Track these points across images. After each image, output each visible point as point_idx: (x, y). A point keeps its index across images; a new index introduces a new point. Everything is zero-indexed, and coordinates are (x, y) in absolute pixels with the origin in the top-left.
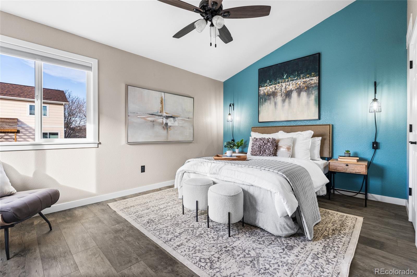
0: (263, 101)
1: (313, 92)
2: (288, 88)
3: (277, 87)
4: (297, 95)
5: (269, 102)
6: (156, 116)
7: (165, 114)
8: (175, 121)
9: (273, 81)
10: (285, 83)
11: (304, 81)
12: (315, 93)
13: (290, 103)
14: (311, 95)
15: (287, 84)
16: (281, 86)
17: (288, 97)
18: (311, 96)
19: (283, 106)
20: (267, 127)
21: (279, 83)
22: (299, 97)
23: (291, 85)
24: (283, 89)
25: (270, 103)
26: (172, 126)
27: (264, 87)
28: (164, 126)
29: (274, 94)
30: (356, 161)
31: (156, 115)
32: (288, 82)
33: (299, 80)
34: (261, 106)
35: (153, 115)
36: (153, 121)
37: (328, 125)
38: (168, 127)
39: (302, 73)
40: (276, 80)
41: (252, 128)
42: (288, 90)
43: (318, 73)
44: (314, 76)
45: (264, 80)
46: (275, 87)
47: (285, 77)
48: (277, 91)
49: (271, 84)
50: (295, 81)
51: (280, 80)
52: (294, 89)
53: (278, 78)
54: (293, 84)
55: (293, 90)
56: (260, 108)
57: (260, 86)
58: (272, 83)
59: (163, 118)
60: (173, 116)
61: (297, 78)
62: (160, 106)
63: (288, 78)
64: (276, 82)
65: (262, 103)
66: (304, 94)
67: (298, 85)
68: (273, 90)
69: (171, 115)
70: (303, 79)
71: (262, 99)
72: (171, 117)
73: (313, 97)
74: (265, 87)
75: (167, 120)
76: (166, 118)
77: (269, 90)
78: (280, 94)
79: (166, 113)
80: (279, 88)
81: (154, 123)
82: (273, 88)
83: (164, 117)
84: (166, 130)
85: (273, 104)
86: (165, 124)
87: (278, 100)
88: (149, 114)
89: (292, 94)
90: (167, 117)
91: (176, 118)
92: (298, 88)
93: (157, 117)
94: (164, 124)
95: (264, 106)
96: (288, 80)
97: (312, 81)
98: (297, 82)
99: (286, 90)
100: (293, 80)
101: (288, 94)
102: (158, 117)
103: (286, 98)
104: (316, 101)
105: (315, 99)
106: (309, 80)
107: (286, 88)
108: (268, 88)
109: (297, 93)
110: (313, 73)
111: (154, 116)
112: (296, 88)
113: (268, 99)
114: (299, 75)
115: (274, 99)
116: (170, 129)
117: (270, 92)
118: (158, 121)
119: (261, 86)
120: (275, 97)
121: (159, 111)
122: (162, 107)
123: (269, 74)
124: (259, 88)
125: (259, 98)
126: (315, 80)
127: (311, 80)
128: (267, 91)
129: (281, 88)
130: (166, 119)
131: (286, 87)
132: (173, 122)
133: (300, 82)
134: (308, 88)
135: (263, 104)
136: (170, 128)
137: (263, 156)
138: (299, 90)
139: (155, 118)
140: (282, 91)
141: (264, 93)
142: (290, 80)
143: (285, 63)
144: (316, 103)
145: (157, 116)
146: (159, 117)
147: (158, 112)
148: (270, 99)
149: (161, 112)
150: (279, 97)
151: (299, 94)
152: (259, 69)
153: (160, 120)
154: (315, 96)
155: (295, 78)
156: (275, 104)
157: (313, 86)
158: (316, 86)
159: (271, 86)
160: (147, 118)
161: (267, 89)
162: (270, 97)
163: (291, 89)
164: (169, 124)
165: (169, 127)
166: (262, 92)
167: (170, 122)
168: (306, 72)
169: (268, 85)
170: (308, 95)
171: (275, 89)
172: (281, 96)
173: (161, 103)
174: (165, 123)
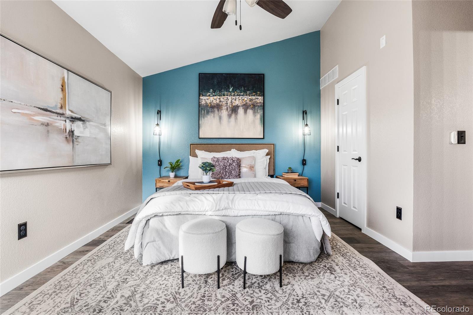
0: (205, 114)
1: (259, 111)
2: (234, 102)
3: (222, 99)
4: (243, 112)
5: (212, 115)
6: (53, 114)
7: (68, 113)
8: (85, 129)
9: (217, 92)
10: (231, 97)
11: (250, 99)
12: (260, 112)
13: (236, 119)
14: (257, 113)
15: (233, 98)
16: (227, 99)
17: (234, 112)
18: (257, 115)
19: (229, 122)
20: (211, 144)
21: (224, 95)
22: (245, 114)
23: (237, 100)
24: (229, 103)
25: (214, 117)
26: (81, 136)
27: (206, 97)
28: (68, 137)
29: (218, 107)
30: (297, 176)
31: (54, 112)
32: (234, 96)
33: (246, 97)
34: (202, 119)
35: (46, 110)
36: (48, 125)
37: (272, 144)
38: (74, 139)
39: (248, 90)
40: (220, 91)
41: (191, 145)
42: (234, 104)
43: (263, 93)
44: (259, 96)
45: (206, 88)
46: (220, 98)
47: (231, 90)
48: (222, 104)
49: (214, 95)
50: (241, 97)
51: (225, 92)
52: (241, 105)
53: (223, 90)
54: (239, 100)
55: (239, 106)
56: (201, 121)
57: (201, 94)
58: (216, 93)
59: (65, 119)
60: (82, 119)
61: (244, 94)
62: (61, 96)
63: (234, 92)
64: (221, 93)
65: (203, 115)
66: (250, 112)
67: (245, 101)
68: (218, 101)
69: (79, 116)
70: (250, 96)
71: (204, 111)
72: (80, 119)
73: (259, 116)
74: (208, 97)
75: (72, 125)
76: (71, 121)
77: (212, 101)
78: (226, 107)
79: (72, 112)
80: (224, 101)
81: (49, 128)
82: (218, 100)
83: (68, 118)
84: (71, 143)
85: (218, 118)
86: (69, 133)
87: (223, 114)
88: (39, 108)
89: (239, 110)
90: (73, 119)
91: (87, 122)
92: (244, 105)
93: (54, 116)
94: (68, 131)
95: (206, 119)
96: (234, 94)
97: (258, 100)
98: (243, 98)
99: (232, 104)
100: (239, 95)
101: (234, 110)
102: (56, 118)
103: (232, 113)
104: (261, 120)
105: (261, 119)
106: (255, 98)
107: (232, 102)
108: (212, 99)
109: (243, 110)
110: (258, 92)
111: (48, 113)
112: (243, 104)
113: (211, 112)
114: (245, 91)
115: (219, 113)
116: (77, 142)
117: (214, 103)
118: (57, 124)
119: (203, 94)
120: (220, 110)
121: (59, 106)
122: (64, 98)
123: (212, 82)
124: (199, 96)
125: (200, 108)
126: (260, 99)
127: (257, 98)
128: (210, 102)
129: (227, 102)
130: (71, 123)
131: (231, 100)
132: (82, 129)
133: (247, 98)
134: (254, 106)
135: (205, 117)
136: (78, 140)
137: (230, 178)
138: (246, 107)
139: (51, 118)
140: (228, 105)
141: (206, 103)
142: (236, 95)
143: (231, 75)
144: (261, 122)
145: (55, 114)
146: (59, 118)
147: (56, 106)
148: (213, 112)
149: (61, 108)
150: (224, 111)
151: (245, 112)
152: (199, 74)
153: (60, 123)
154: (260, 115)
155: (242, 94)
156: (220, 118)
157: (258, 106)
158: (261, 106)
159: (215, 97)
160: (34, 115)
161: (209, 99)
162: (214, 109)
163: (238, 104)
164: (76, 133)
165: (76, 139)
166: (203, 102)
167: (78, 128)
168: (252, 90)
169: (211, 95)
170: (254, 113)
171: (220, 101)
172: (227, 110)
173: (62, 90)
174: (70, 131)
